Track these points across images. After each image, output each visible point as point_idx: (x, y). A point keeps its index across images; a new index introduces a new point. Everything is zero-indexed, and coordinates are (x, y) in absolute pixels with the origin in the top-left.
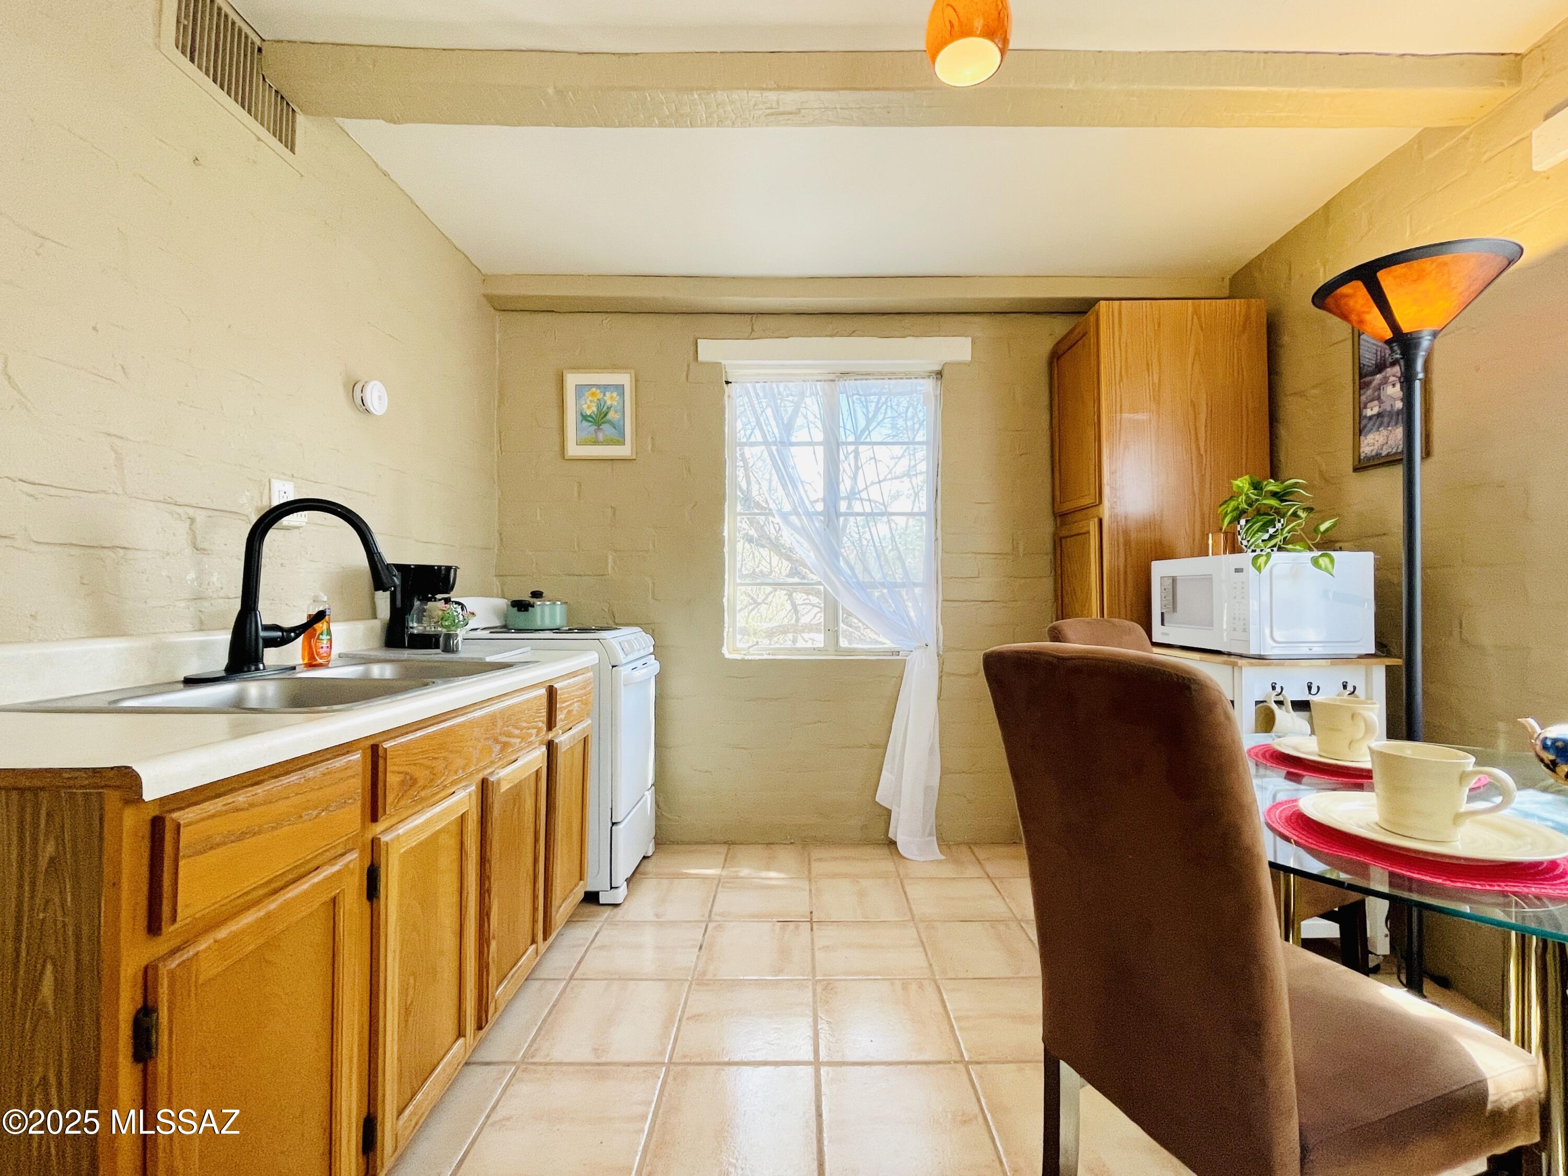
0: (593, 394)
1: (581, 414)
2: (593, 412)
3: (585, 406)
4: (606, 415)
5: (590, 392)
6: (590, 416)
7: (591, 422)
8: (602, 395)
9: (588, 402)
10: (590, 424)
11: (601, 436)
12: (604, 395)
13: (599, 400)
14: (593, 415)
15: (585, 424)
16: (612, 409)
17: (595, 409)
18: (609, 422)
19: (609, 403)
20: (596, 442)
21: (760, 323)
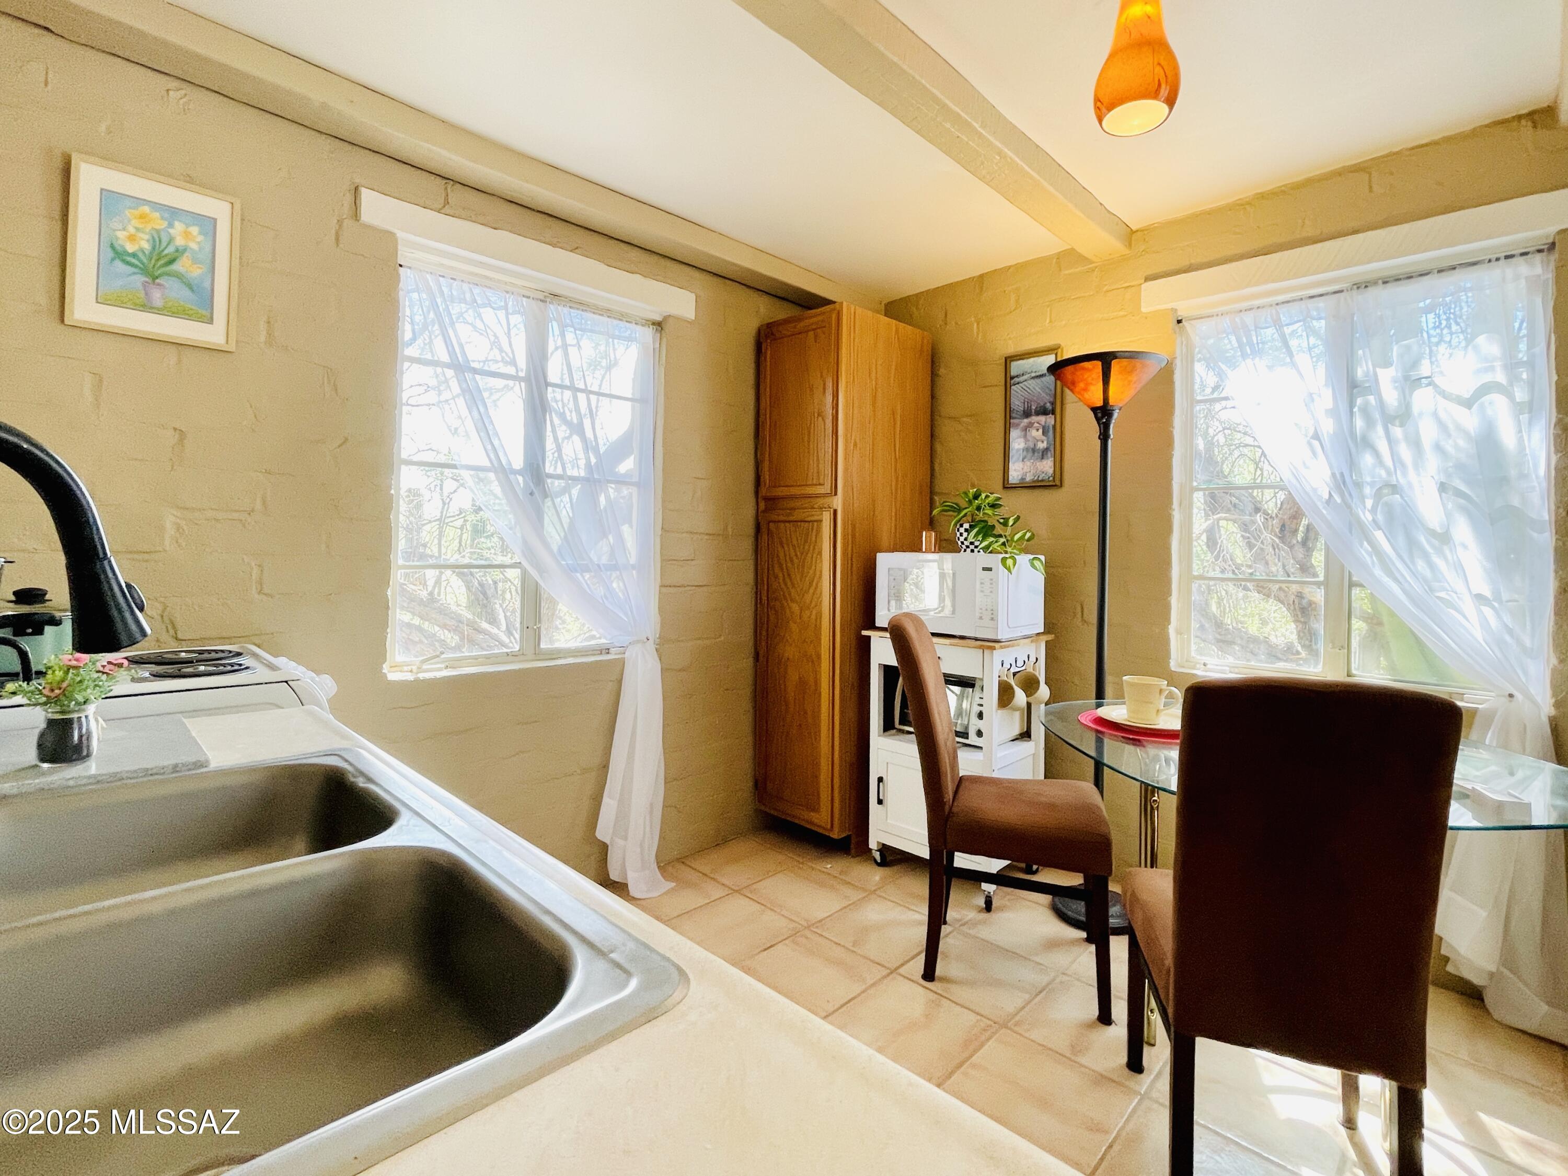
0: (142, 217)
1: (112, 246)
2: (142, 251)
3: (121, 235)
4: (172, 261)
5: (136, 212)
6: (134, 255)
7: (135, 266)
8: (165, 224)
9: (132, 230)
10: (133, 270)
11: (157, 297)
12: (171, 225)
13: (158, 231)
14: (140, 255)
15: (119, 266)
16: (186, 254)
17: (146, 246)
18: (179, 276)
19: (180, 242)
20: (147, 307)
21: (457, 195)
